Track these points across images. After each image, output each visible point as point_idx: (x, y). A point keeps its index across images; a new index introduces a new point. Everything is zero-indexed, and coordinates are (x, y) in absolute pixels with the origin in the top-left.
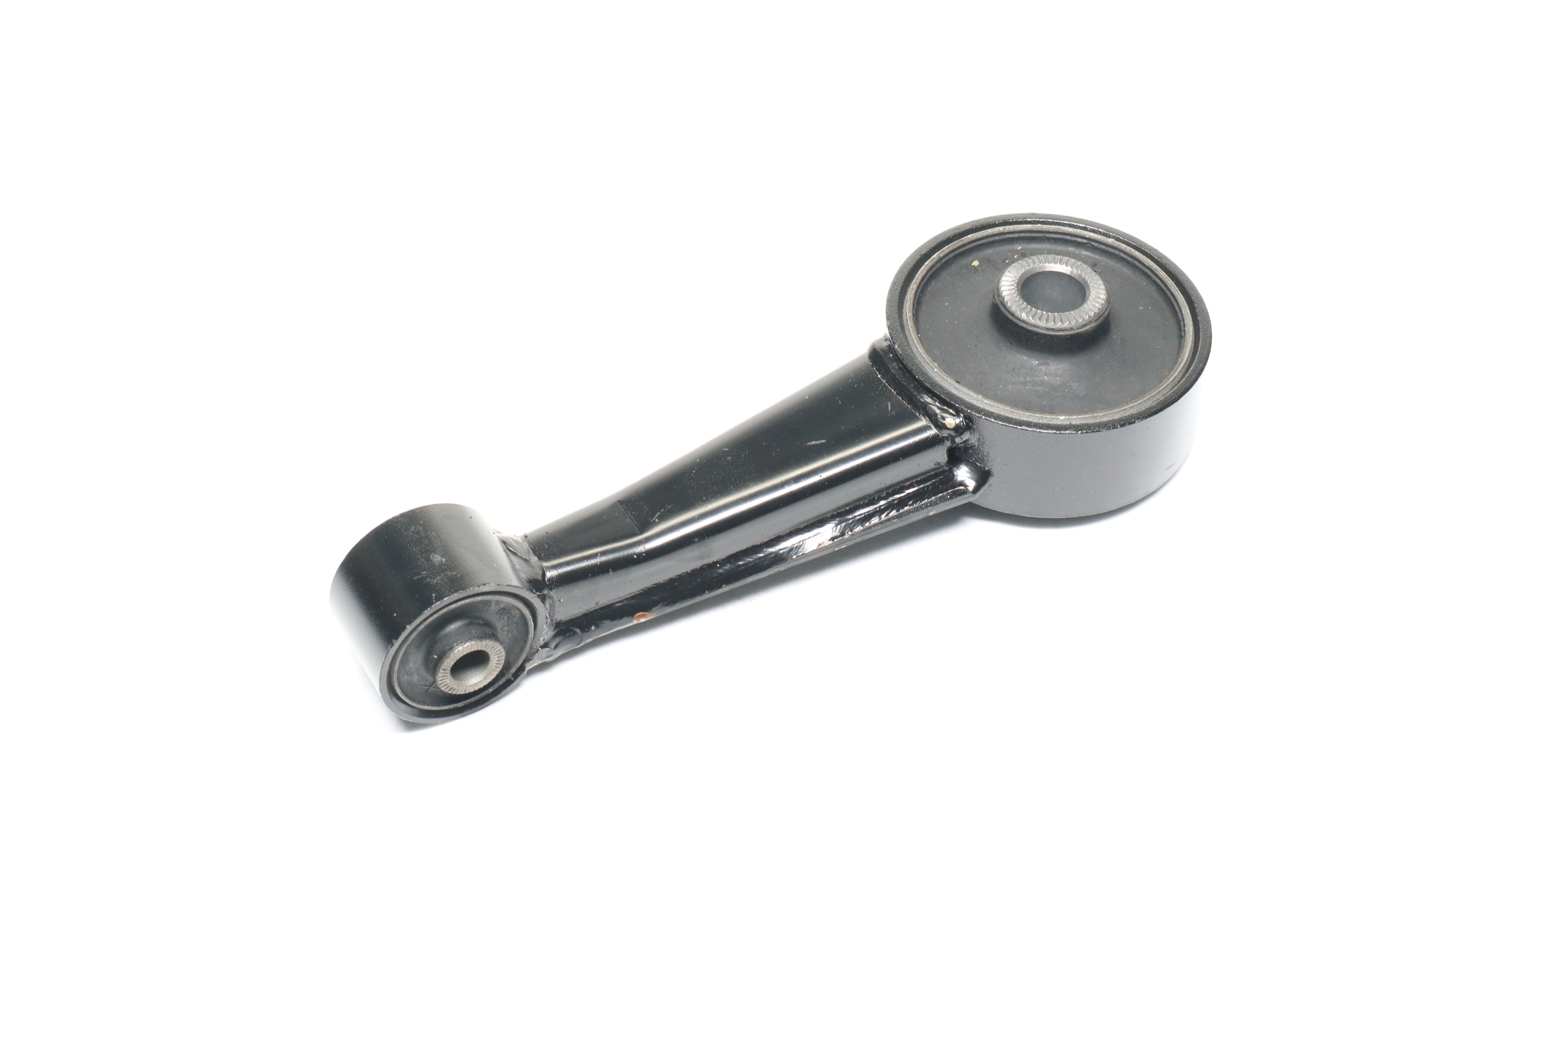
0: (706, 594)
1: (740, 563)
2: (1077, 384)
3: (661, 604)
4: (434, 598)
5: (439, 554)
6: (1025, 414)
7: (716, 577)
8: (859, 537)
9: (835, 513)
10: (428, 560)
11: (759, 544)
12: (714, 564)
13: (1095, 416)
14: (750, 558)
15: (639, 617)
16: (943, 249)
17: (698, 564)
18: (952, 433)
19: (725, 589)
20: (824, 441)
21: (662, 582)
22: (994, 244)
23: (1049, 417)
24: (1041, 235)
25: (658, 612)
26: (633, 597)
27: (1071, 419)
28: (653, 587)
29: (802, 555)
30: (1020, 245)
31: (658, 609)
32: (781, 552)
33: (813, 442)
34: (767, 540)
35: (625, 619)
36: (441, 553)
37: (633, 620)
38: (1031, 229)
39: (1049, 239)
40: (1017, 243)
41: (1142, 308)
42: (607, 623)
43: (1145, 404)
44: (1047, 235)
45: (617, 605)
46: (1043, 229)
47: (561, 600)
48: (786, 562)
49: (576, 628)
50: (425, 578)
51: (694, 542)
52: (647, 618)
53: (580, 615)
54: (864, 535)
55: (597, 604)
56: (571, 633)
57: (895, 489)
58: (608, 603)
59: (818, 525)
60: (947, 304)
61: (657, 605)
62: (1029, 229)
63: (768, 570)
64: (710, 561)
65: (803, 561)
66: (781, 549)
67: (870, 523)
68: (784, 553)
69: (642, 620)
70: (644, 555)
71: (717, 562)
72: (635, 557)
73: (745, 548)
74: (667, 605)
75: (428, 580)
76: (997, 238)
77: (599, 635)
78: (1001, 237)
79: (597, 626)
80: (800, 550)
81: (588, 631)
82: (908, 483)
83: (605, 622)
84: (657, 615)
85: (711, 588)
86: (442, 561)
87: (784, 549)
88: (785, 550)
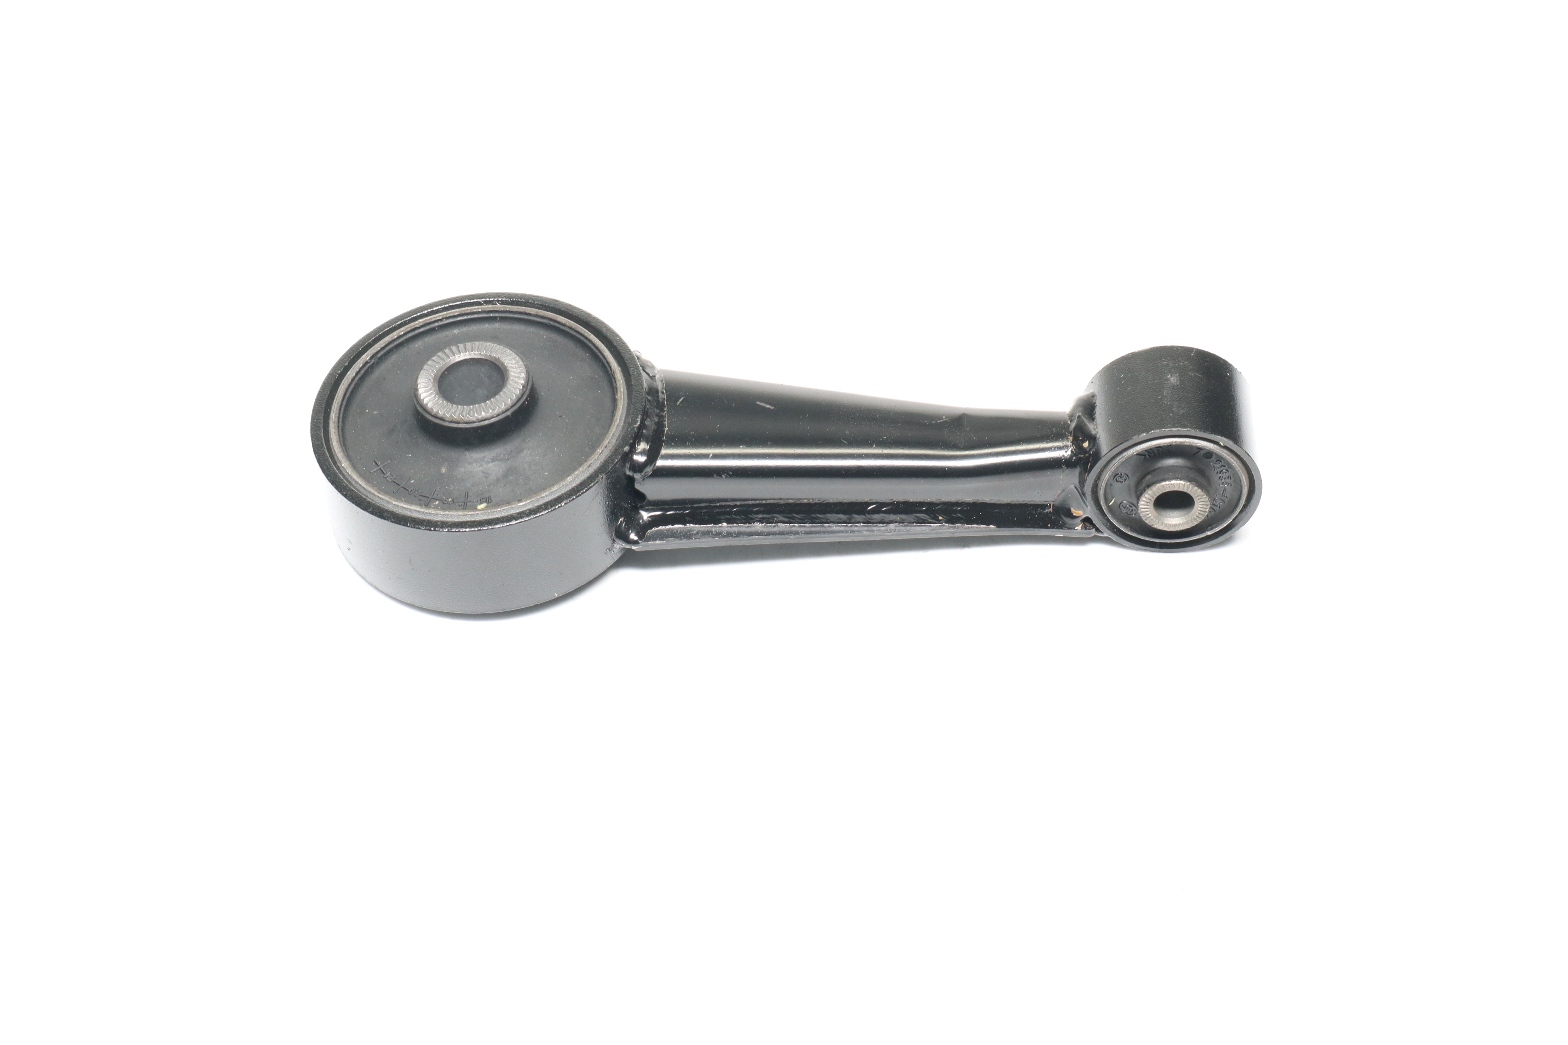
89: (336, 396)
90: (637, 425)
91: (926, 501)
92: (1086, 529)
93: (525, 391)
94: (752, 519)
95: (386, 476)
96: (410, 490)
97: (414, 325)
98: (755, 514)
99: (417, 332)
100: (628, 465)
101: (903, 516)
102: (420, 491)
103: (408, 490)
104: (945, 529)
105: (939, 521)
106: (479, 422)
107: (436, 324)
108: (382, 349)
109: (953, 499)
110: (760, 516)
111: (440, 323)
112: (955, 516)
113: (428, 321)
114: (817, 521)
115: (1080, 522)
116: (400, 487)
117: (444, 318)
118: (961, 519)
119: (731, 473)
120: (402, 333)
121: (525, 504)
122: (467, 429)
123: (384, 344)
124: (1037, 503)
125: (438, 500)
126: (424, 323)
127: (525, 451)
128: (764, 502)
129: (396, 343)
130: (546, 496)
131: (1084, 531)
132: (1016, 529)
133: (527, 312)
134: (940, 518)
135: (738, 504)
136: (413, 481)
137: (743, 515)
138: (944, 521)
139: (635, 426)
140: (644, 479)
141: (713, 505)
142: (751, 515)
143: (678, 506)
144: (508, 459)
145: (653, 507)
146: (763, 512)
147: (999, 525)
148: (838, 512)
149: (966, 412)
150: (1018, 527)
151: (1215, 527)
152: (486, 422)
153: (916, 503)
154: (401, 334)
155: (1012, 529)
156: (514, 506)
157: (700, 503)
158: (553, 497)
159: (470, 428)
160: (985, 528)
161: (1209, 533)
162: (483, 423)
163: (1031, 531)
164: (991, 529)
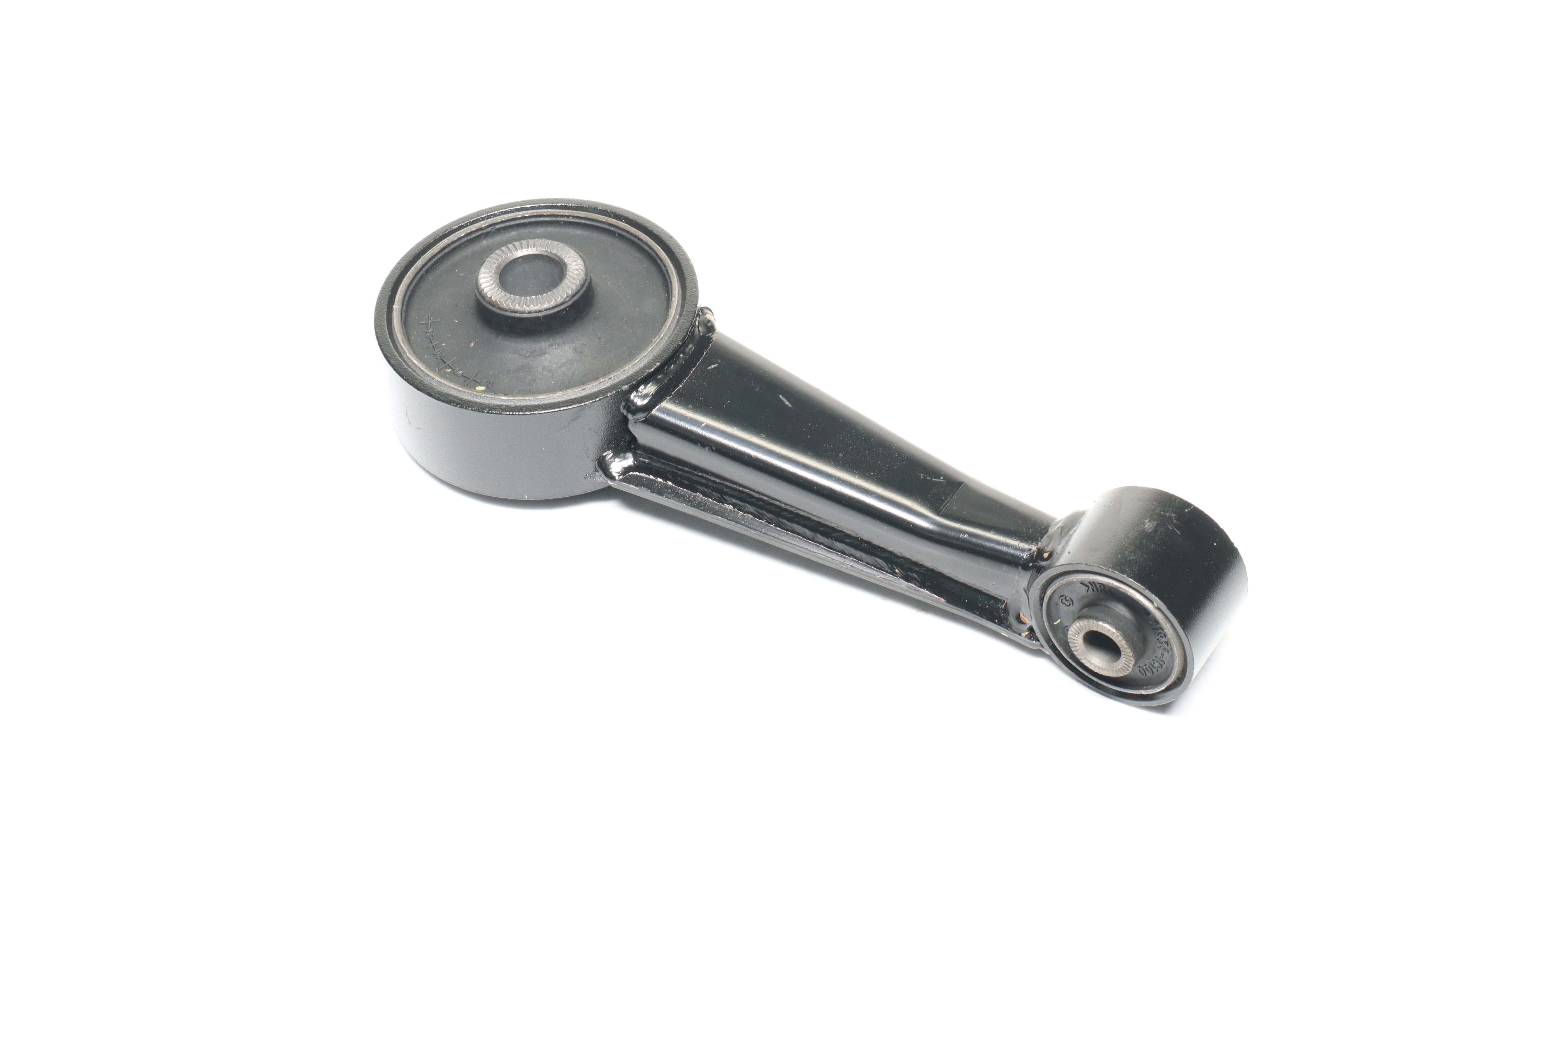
4: (1189, 509)
5: (1144, 527)
10: (1155, 530)
33: (787, 403)
50: (1175, 525)
75: (1175, 522)
89: (435, 247)
90: (650, 371)
91: (888, 549)
92: (1030, 638)
93: (567, 301)
94: (726, 500)
95: (428, 331)
96: (436, 351)
97: (542, 212)
98: (729, 497)
99: (542, 219)
100: (623, 403)
101: (864, 556)
102: (444, 355)
103: (435, 350)
104: (902, 585)
105: (894, 573)
106: (511, 312)
107: (563, 219)
108: (502, 222)
109: (914, 558)
110: (734, 500)
111: (566, 219)
112: (910, 574)
113: (556, 214)
114: (783, 526)
115: (1027, 630)
116: (431, 345)
117: (571, 216)
118: (915, 579)
119: (714, 449)
120: (528, 215)
121: (507, 400)
122: (499, 314)
123: (506, 219)
124: (992, 594)
125: (451, 368)
126: (551, 213)
127: (547, 356)
128: (741, 489)
129: (518, 222)
130: (529, 399)
131: (1027, 640)
132: (964, 611)
133: (640, 237)
134: (897, 571)
135: (718, 481)
136: (444, 344)
137: (720, 494)
138: (899, 575)
139: (647, 370)
140: (635, 422)
141: (696, 473)
142: (726, 496)
143: (665, 461)
144: (528, 357)
145: (643, 453)
146: (737, 498)
147: (948, 601)
148: (804, 526)
149: (966, 481)
150: (967, 610)
151: (1149, 689)
152: (518, 315)
153: (879, 547)
154: (526, 215)
155: (960, 609)
156: (497, 397)
157: (684, 467)
158: (535, 403)
159: (501, 314)
160: (937, 598)
161: (1143, 692)
162: (513, 315)
163: (977, 618)
164: (939, 601)
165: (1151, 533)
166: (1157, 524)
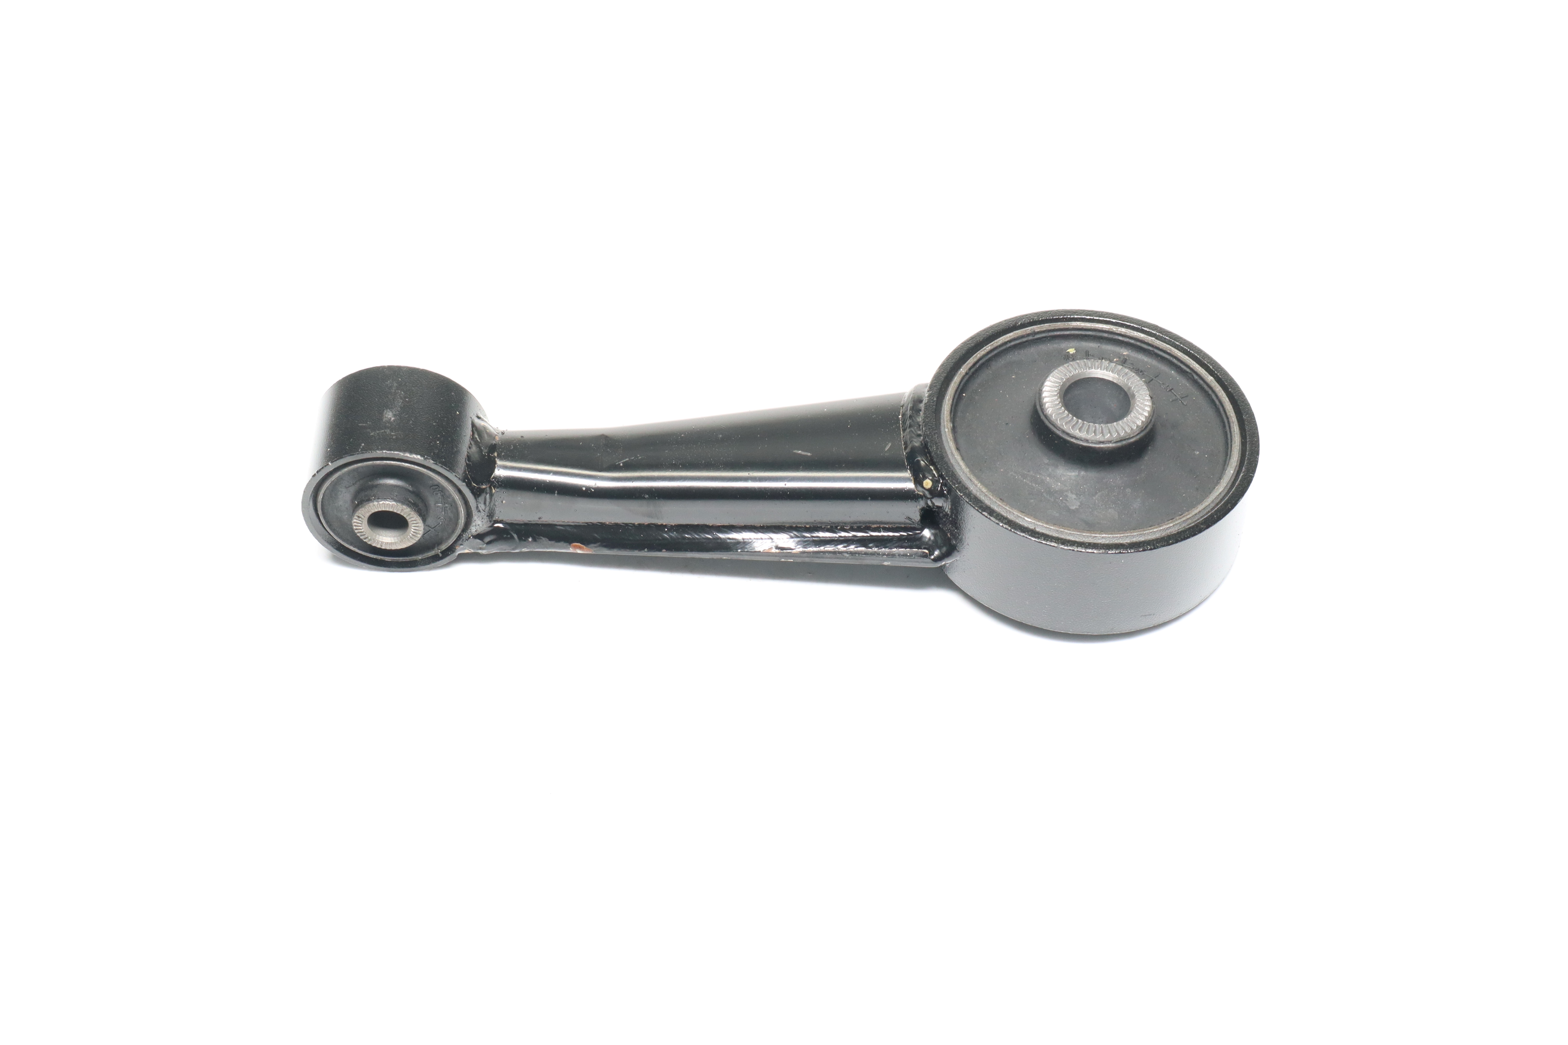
0: (645, 552)
1: (686, 536)
2: (1074, 496)
3: (599, 543)
6: (996, 503)
7: (659, 540)
8: (808, 557)
9: (794, 526)
11: (711, 525)
12: (662, 527)
13: (1061, 531)
14: (698, 535)
15: (576, 547)
16: (1042, 325)
17: (646, 521)
18: (927, 493)
19: (664, 554)
20: (809, 454)
21: (607, 523)
22: (1101, 340)
23: (1017, 514)
24: (1151, 348)
25: (595, 549)
26: (577, 527)
27: (1037, 525)
28: (597, 525)
29: (747, 551)
30: (1128, 350)
31: (595, 547)
32: (729, 541)
34: (720, 524)
35: (562, 544)
36: (395, 412)
37: (569, 548)
38: (1143, 339)
39: (1157, 356)
40: (1125, 347)
41: (1198, 453)
42: (544, 540)
43: (1121, 540)
44: (1156, 351)
45: (559, 527)
46: (1155, 344)
47: (504, 502)
48: (729, 553)
49: (515, 533)
51: (644, 498)
52: (583, 551)
53: (522, 522)
54: (812, 557)
55: (540, 518)
56: (509, 536)
57: (860, 526)
58: (551, 522)
59: (774, 530)
60: (1014, 377)
61: (595, 543)
62: (1141, 339)
63: (711, 553)
64: (659, 522)
65: (746, 558)
66: (729, 539)
67: (824, 548)
68: (731, 543)
69: (579, 551)
70: (593, 490)
71: (665, 526)
72: (584, 489)
73: (696, 523)
74: (606, 546)
76: (1106, 335)
77: (535, 549)
78: (1111, 336)
79: (534, 540)
80: (747, 546)
81: (525, 540)
82: (875, 526)
83: (544, 539)
84: (594, 553)
85: (651, 548)
86: (390, 419)
87: (733, 539)
88: (732, 541)
165: (383, 411)
166: (382, 420)
